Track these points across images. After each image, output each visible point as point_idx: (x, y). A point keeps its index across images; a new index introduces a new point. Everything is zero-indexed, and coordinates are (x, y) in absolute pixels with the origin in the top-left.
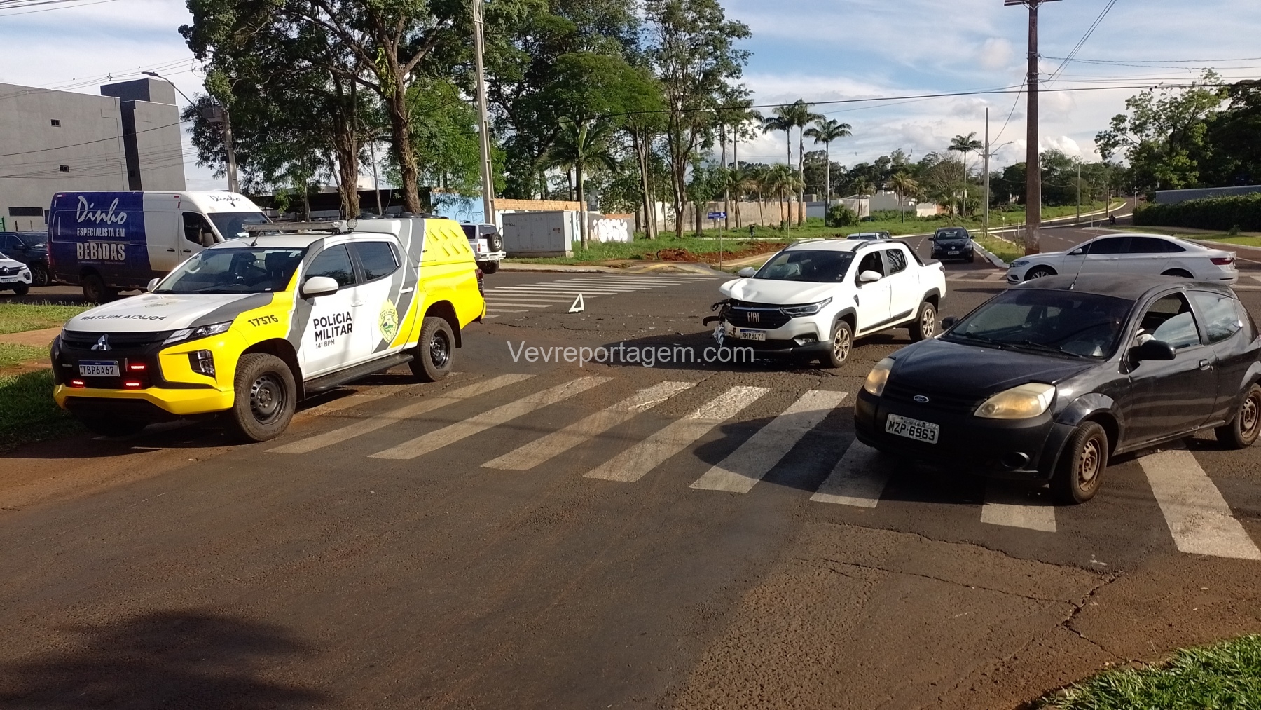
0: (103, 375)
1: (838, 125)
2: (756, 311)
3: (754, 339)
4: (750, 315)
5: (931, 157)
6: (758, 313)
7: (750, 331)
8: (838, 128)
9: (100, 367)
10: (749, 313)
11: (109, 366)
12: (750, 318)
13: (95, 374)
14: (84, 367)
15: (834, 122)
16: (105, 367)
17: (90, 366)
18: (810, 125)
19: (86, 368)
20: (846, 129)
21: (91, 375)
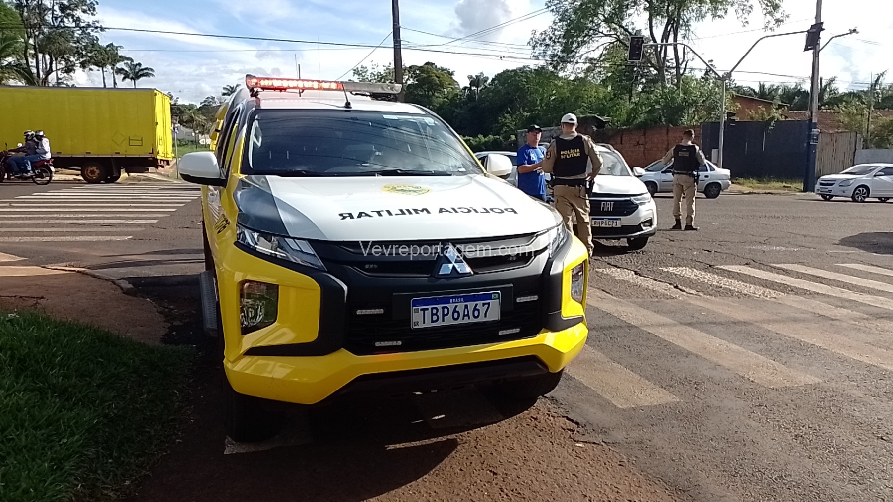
0: (466, 320)
1: (143, 67)
2: (610, 201)
3: (607, 226)
4: (604, 204)
5: (211, 100)
6: (612, 203)
7: (603, 219)
8: (143, 70)
9: (461, 307)
10: (602, 203)
11: (480, 303)
12: (603, 208)
13: (449, 321)
14: (424, 310)
15: (140, 65)
16: (471, 305)
17: (439, 307)
18: (120, 65)
19: (428, 313)
20: (150, 72)
21: (439, 323)
